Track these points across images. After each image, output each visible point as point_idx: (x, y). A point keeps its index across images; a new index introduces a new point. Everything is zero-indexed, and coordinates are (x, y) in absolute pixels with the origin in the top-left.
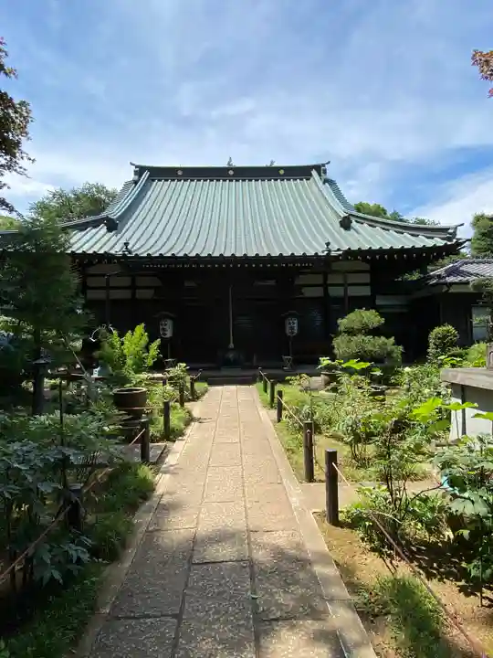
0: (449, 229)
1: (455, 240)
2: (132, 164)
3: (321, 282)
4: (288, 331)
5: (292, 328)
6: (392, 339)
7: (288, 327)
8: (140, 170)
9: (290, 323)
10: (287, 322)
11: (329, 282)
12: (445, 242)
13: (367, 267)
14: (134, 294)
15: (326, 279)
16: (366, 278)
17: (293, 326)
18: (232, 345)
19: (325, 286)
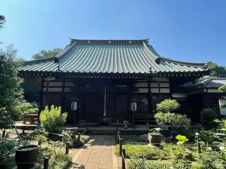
0: (204, 64)
1: (208, 69)
2: (70, 38)
3: (147, 86)
4: (132, 109)
5: (134, 107)
6: (185, 115)
7: (132, 106)
8: (73, 41)
9: (133, 105)
10: (132, 104)
11: (151, 86)
12: (203, 69)
13: (168, 80)
14: (63, 90)
15: (149, 85)
16: (168, 85)
17: (134, 106)
18: (105, 115)
19: (149, 88)
